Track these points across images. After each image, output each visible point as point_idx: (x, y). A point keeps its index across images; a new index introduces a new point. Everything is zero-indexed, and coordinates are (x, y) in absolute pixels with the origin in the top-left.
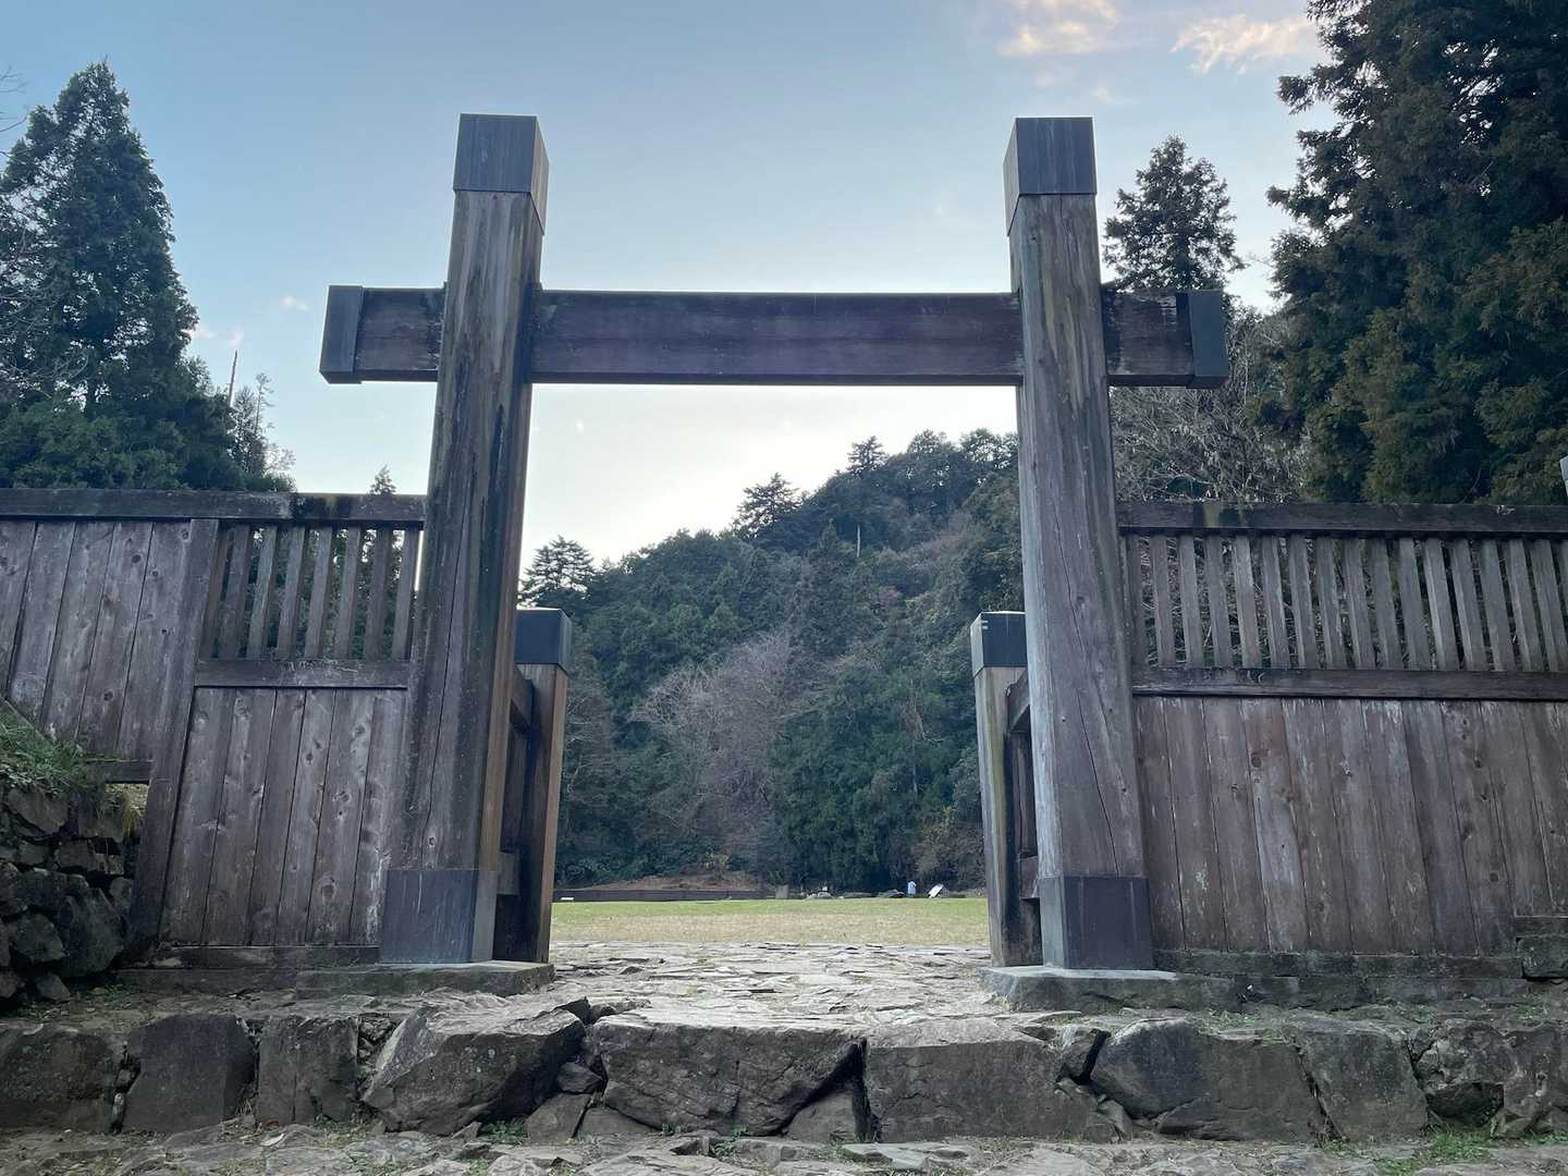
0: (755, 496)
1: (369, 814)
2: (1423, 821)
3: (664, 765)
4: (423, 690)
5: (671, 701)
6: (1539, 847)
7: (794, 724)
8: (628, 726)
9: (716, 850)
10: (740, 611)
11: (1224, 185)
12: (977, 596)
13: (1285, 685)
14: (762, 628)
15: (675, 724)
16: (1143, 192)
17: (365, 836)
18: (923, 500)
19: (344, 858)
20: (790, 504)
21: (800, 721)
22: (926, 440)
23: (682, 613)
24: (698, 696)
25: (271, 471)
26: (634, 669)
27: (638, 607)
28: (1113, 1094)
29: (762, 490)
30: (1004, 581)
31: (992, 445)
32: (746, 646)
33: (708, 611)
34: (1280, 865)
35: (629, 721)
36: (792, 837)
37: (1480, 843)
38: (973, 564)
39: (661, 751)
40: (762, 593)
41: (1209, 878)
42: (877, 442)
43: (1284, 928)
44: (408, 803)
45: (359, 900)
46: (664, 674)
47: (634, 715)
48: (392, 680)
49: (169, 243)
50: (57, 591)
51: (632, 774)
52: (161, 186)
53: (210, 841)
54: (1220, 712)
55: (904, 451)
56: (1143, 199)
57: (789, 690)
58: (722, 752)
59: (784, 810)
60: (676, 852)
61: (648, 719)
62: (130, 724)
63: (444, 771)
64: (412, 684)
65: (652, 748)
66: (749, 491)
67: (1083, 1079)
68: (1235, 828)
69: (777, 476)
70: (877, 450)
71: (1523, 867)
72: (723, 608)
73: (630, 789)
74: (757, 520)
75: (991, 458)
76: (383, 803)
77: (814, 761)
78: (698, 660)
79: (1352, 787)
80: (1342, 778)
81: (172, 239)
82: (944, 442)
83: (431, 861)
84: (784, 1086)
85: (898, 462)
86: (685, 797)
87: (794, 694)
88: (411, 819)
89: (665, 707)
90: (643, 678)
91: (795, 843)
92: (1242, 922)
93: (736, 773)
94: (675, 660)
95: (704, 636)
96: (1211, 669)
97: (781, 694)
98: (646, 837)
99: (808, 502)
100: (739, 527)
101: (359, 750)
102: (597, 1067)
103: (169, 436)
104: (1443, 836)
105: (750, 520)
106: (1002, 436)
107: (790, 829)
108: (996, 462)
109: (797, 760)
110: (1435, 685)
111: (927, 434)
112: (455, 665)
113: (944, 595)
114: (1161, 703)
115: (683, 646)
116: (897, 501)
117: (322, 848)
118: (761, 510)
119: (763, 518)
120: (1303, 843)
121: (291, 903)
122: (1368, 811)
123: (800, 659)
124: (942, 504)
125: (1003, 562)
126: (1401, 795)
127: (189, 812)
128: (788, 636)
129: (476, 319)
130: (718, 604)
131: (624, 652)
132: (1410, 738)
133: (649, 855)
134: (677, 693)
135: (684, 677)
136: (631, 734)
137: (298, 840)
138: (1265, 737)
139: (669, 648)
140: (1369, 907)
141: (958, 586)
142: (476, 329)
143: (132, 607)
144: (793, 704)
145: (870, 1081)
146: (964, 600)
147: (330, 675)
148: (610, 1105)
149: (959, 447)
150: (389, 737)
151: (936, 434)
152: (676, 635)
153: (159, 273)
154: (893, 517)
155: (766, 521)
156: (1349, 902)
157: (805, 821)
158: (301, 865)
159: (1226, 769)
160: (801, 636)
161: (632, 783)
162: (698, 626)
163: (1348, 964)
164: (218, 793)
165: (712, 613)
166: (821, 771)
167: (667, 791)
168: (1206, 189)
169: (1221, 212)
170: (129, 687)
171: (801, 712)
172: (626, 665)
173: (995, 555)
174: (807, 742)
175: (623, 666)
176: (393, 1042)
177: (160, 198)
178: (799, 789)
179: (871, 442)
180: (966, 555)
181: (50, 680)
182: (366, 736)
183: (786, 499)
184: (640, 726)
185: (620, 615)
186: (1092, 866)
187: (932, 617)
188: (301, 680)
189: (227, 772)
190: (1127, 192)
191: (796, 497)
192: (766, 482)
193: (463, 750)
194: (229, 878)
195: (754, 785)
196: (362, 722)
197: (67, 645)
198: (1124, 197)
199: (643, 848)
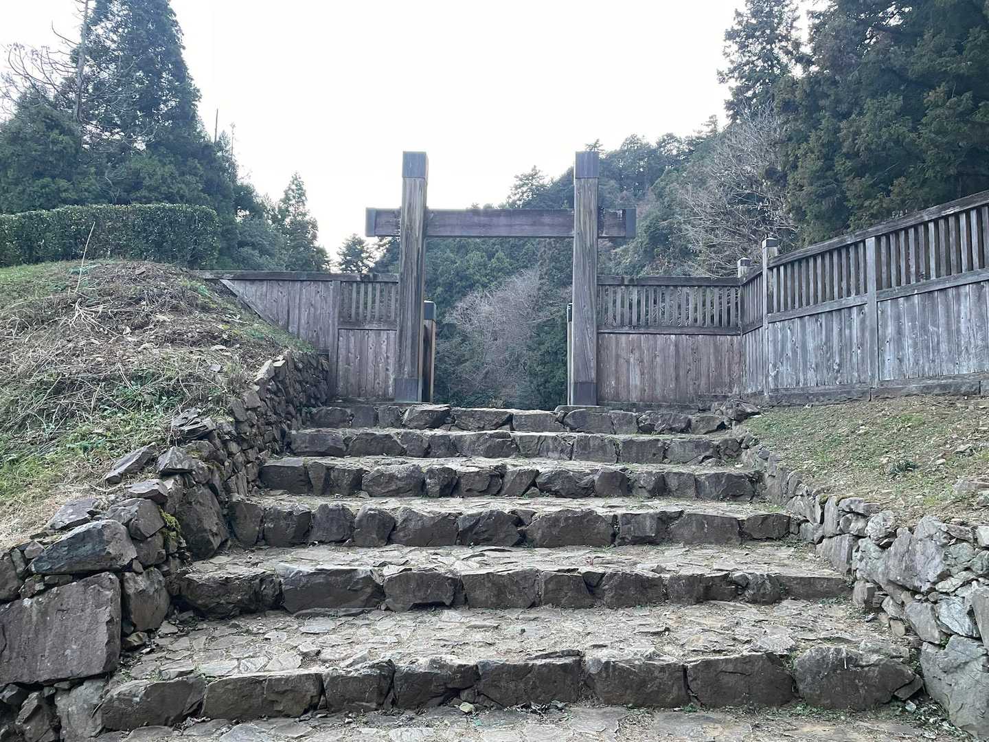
0: (521, 180)
1: (388, 364)
2: (677, 367)
3: (465, 349)
4: (401, 331)
5: (469, 312)
6: (709, 375)
7: (540, 327)
8: (444, 326)
9: (496, 398)
10: (511, 256)
11: (797, 8)
12: (653, 249)
13: (642, 330)
14: (523, 267)
15: (471, 325)
16: (749, 12)
17: (387, 370)
18: (629, 181)
19: (382, 375)
20: (543, 186)
21: (545, 324)
22: (633, 140)
23: (475, 257)
24: (485, 308)
25: (242, 180)
26: (446, 291)
27: (449, 254)
28: (568, 425)
29: (525, 176)
30: (670, 240)
31: (676, 144)
32: (514, 278)
33: (491, 256)
34: (635, 379)
35: (444, 323)
36: (538, 390)
37: (693, 374)
38: (652, 229)
39: (464, 341)
40: (524, 245)
41: (615, 383)
42: (600, 143)
43: (634, 397)
44: (399, 361)
45: (387, 387)
46: (465, 295)
47: (448, 319)
48: (392, 327)
49: (182, 50)
50: (297, 301)
51: (446, 354)
52: (175, 15)
53: (347, 370)
54: (623, 337)
55: (618, 149)
56: (749, 15)
57: (537, 308)
58: (499, 341)
59: (534, 374)
60: (473, 398)
61: (455, 322)
62: (322, 339)
63: (408, 352)
64: (398, 328)
65: (458, 339)
66: (517, 177)
67: (562, 422)
68: (624, 369)
69: (535, 167)
70: (600, 148)
71: (703, 381)
72: (500, 254)
73: (445, 362)
74: (522, 195)
75: (675, 152)
76: (391, 361)
77: (552, 348)
78: (484, 286)
79: (658, 359)
80: (656, 356)
81: (184, 48)
82: (644, 141)
83: (406, 376)
84: (494, 422)
85: (612, 156)
86: (478, 368)
87: (540, 309)
88: (400, 365)
89: (465, 316)
90: (452, 297)
91: (540, 394)
92: (623, 395)
93: (507, 355)
94: (471, 287)
95: (488, 272)
96: (622, 325)
97: (534, 308)
98: (456, 390)
99: (555, 184)
100: (511, 201)
101: (384, 347)
102: (453, 418)
103: (195, 168)
104: (682, 373)
105: (518, 196)
106: (683, 137)
107: (538, 386)
108: (678, 155)
109: (542, 347)
110: (685, 330)
111: (633, 137)
112: (409, 324)
113: (635, 247)
114: (606, 335)
115: (475, 278)
116: (612, 182)
117: (376, 374)
118: (524, 189)
119: (525, 194)
120: (642, 374)
121: (369, 387)
122: (661, 366)
123: (545, 288)
124: (642, 184)
125: (670, 227)
126: (672, 361)
127: (340, 363)
128: (539, 273)
129: (410, 220)
130: (497, 251)
131: (440, 281)
132: (676, 346)
133: (457, 400)
134: (472, 307)
135: (476, 297)
136: (446, 331)
137: (370, 371)
138: (635, 345)
139: (467, 278)
140: (658, 391)
141: (642, 243)
142: (411, 223)
143: (318, 306)
144: (541, 314)
145: (514, 422)
146: (645, 251)
147: (375, 326)
148: (456, 426)
149: (654, 145)
150: (392, 343)
151: (639, 136)
152: (471, 271)
153: (180, 70)
154: (609, 193)
155: (528, 196)
156: (653, 389)
157: (546, 382)
158: (371, 377)
159: (623, 354)
160: (546, 274)
161: (447, 359)
162: (485, 266)
163: (651, 405)
164: (348, 358)
165: (493, 257)
166: (556, 353)
167: (467, 364)
168: (786, 9)
169: (795, 24)
170: (321, 328)
171: (545, 319)
172: (441, 289)
173: (665, 223)
174: (549, 336)
175: (439, 290)
176: (407, 413)
177: (175, 23)
178: (544, 363)
179: (596, 143)
180: (648, 223)
181: (299, 327)
182: (386, 343)
183: (541, 182)
184: (451, 326)
185: (437, 258)
186: (582, 379)
187: (627, 261)
188: (367, 327)
189: (349, 352)
190: (739, 11)
191: (547, 181)
192: (528, 171)
193: (412, 347)
194: (352, 380)
195: (517, 361)
196: (384, 339)
197: (302, 317)
198: (738, 14)
199: (453, 396)
